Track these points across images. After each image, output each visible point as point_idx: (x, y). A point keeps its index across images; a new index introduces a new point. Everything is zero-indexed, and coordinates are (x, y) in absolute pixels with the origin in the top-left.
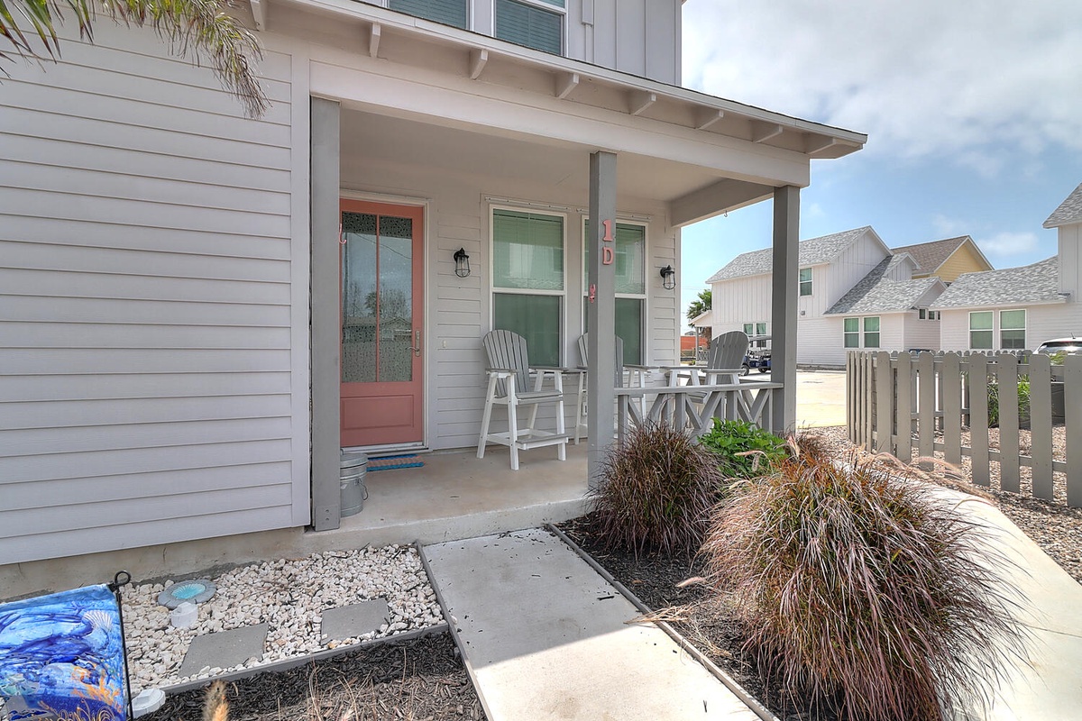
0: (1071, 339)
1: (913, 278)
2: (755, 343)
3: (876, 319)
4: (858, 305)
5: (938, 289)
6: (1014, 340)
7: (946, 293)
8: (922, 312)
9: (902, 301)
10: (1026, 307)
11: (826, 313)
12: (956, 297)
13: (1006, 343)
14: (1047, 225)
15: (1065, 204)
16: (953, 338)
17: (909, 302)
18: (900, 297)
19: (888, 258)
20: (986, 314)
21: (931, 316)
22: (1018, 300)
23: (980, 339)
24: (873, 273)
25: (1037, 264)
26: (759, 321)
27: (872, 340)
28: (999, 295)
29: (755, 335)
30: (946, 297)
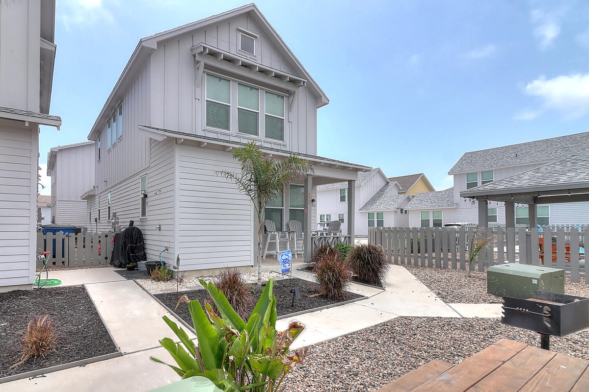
0: (454, 223)
1: (399, 193)
2: (326, 225)
3: (382, 213)
4: (374, 206)
5: (409, 199)
6: (437, 224)
7: (411, 202)
8: (402, 210)
9: (393, 205)
10: (442, 209)
11: (360, 210)
12: (415, 204)
13: (435, 225)
14: (449, 173)
15: (456, 165)
16: (415, 222)
17: (396, 205)
18: (392, 203)
19: (388, 183)
20: (427, 212)
21: (406, 212)
22: (439, 206)
23: (425, 223)
24: (380, 190)
25: (447, 190)
26: (328, 214)
27: (380, 223)
28: (432, 204)
29: (326, 221)
30: (411, 204)
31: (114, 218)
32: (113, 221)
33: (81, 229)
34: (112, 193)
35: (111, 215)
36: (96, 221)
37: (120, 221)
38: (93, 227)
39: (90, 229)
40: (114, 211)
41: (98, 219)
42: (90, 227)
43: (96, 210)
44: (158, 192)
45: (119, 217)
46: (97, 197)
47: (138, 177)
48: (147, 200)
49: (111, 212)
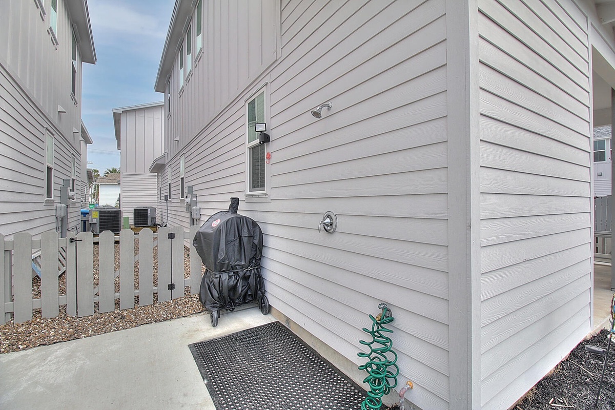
31: (189, 195)
32: (188, 200)
33: (147, 209)
34: (186, 155)
35: (186, 191)
36: (166, 199)
37: (199, 199)
38: (163, 207)
39: (160, 210)
40: (191, 184)
41: (169, 197)
42: (160, 207)
43: (166, 184)
44: (324, 112)
45: (198, 193)
46: (167, 167)
47: (242, 102)
48: (268, 149)
49: (185, 185)
